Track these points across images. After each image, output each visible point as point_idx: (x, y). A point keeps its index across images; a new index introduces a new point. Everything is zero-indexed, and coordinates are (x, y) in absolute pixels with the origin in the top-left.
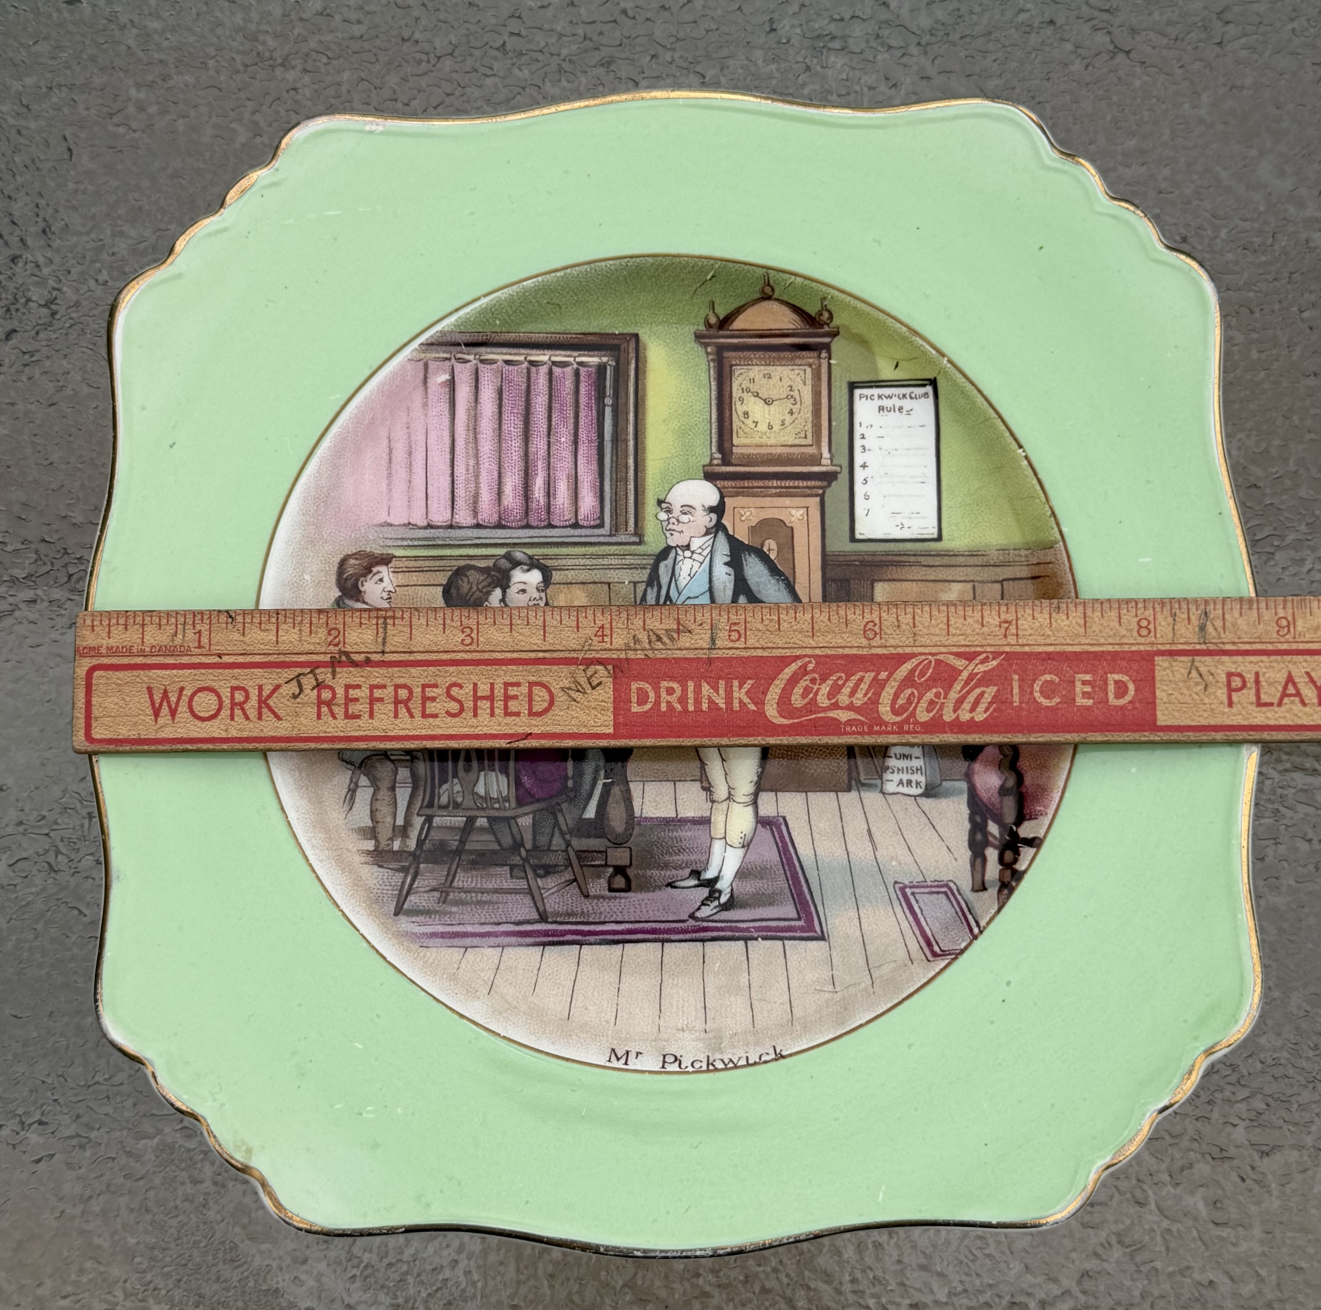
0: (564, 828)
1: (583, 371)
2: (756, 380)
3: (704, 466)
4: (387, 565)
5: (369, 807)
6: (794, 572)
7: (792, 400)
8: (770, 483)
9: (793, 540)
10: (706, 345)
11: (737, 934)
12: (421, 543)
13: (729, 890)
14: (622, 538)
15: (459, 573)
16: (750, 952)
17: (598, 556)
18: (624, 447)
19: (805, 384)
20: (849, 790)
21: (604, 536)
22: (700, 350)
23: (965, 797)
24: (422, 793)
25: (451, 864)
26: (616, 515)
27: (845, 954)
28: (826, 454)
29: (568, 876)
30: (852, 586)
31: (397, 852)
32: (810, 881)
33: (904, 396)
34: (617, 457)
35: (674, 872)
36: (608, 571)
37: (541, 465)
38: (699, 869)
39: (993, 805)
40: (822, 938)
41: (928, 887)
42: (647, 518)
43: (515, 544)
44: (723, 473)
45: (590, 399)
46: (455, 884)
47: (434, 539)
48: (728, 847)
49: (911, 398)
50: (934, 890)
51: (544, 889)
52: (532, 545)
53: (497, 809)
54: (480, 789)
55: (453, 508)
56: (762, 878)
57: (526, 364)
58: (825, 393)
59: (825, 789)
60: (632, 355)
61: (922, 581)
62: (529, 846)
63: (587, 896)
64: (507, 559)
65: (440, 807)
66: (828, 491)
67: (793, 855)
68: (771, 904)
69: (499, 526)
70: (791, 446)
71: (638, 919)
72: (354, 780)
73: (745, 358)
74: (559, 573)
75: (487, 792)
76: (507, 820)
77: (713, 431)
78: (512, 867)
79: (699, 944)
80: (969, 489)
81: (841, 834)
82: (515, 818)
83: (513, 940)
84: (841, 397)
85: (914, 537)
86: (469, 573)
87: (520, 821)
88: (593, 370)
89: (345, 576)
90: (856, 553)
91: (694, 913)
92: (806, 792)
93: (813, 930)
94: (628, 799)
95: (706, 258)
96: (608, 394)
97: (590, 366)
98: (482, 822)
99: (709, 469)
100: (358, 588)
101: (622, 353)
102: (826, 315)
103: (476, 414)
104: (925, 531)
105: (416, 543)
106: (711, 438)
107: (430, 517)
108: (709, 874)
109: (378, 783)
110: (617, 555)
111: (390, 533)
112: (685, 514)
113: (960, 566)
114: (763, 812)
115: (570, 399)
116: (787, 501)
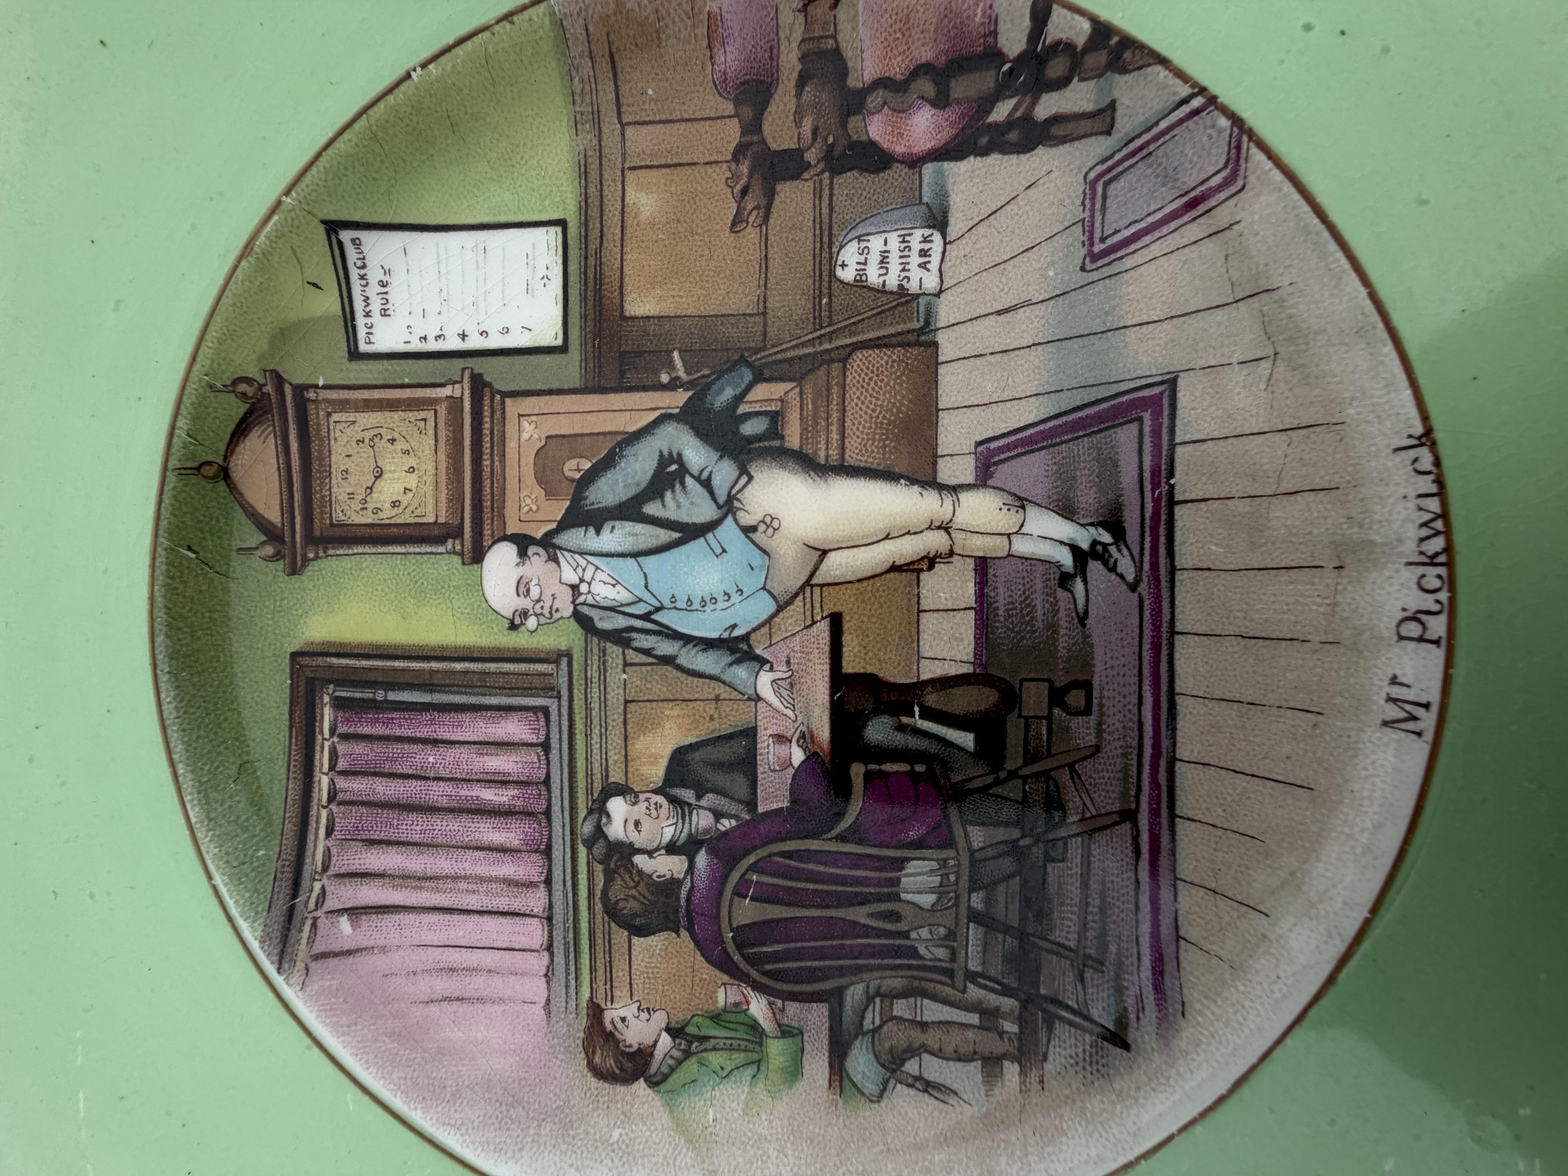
0: (990, 779)
1: (342, 729)
2: (350, 490)
3: (464, 564)
4: (602, 1010)
5: (951, 1063)
6: (610, 433)
7: (376, 440)
8: (487, 470)
9: (564, 436)
10: (306, 561)
11: (1163, 517)
12: (572, 962)
13: (1092, 530)
14: (563, 680)
15: (612, 912)
16: (1193, 497)
17: (588, 718)
18: (439, 676)
19: (354, 422)
20: (935, 345)
21: (559, 706)
22: (313, 567)
23: (948, 166)
24: (932, 985)
25: (1041, 948)
26: (531, 689)
27: (1202, 345)
28: (447, 391)
29: (1064, 777)
30: (629, 348)
31: (1021, 1027)
32: (1079, 403)
33: (362, 277)
34: (453, 686)
35: (1062, 614)
36: (609, 703)
37: (465, 791)
38: (1057, 576)
39: (963, 116)
40: (1172, 383)
41: (1092, 216)
42: (535, 645)
43: (572, 833)
44: (472, 537)
45: (377, 720)
46: (1072, 944)
47: (566, 943)
48: (1024, 530)
49: (364, 267)
50: (1098, 206)
51: (1083, 813)
52: (573, 809)
53: (957, 878)
54: (927, 900)
55: (524, 915)
56: (1074, 478)
57: (333, 807)
58: (366, 394)
59: (933, 381)
60: (320, 661)
61: (622, 246)
62: (1016, 833)
63: (1097, 749)
64: (593, 844)
65: (953, 958)
66: (497, 386)
67: (1037, 429)
68: (1115, 464)
69: (547, 853)
70: (436, 440)
71: (1136, 671)
72: (910, 1081)
73: (322, 506)
74: (612, 773)
75: (931, 891)
76: (973, 862)
77: (417, 550)
78: (1048, 859)
79: (1179, 576)
80: (492, 179)
81: (1005, 357)
82: (972, 852)
83: (1164, 862)
84: (371, 371)
85: (560, 261)
86: (613, 899)
87: (976, 845)
88: (341, 714)
89: (617, 1071)
90: (584, 343)
91: (1128, 584)
92: (938, 410)
93: (1159, 397)
94: (945, 683)
95: (154, 559)
96: (371, 695)
97: (336, 720)
98: (977, 900)
99: (468, 556)
100: (633, 1054)
101: (318, 675)
102: (243, 387)
103: (400, 877)
104: (553, 244)
105: (572, 968)
106: (426, 553)
107: (538, 947)
108: (1066, 559)
109: (916, 1045)
110: (586, 690)
111: (559, 1002)
112: (528, 591)
113: (601, 191)
114: (969, 477)
115: (379, 748)
116: (511, 445)
